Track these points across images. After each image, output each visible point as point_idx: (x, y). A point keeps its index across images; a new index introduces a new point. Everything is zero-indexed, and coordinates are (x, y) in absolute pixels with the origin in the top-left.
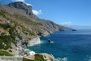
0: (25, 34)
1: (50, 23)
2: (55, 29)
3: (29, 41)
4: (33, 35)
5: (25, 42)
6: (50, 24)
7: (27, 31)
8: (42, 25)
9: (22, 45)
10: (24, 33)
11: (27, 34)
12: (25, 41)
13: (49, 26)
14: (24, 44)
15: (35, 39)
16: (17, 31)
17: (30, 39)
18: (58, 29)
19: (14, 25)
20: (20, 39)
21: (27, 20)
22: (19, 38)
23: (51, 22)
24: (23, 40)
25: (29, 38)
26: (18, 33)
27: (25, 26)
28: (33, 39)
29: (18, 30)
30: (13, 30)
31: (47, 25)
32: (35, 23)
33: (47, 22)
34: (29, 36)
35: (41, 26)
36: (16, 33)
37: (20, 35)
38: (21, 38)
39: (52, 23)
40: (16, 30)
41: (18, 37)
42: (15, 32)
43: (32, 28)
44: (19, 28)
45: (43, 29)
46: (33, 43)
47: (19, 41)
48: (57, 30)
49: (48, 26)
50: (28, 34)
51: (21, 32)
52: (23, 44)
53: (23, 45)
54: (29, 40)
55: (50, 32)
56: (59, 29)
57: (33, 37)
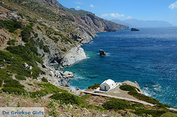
0: (53, 40)
1: (88, 15)
2: (97, 27)
3: (63, 55)
4: (69, 42)
5: (56, 56)
6: (87, 18)
7: (56, 34)
8: (73, 21)
9: (51, 62)
10: (51, 38)
11: (56, 40)
12: (56, 54)
13: (86, 22)
14: (55, 61)
15: (74, 50)
16: (36, 35)
17: (64, 50)
18: (103, 28)
19: (28, 22)
20: (44, 51)
21: (42, 12)
22: (42, 50)
23: (88, 13)
24: (52, 52)
25: (63, 47)
26: (40, 39)
27: (45, 22)
28: (71, 50)
29: (38, 32)
30: (30, 34)
31: (82, 20)
32: (60, 17)
33: (80, 15)
34: (61, 43)
35: (73, 23)
36: (35, 39)
37: (43, 43)
38: (46, 50)
39: (92, 17)
40: (34, 33)
41: (41, 48)
42: (33, 37)
43: (58, 27)
44: (38, 28)
45: (78, 28)
46: (72, 58)
47: (44, 55)
48: (102, 30)
49: (83, 22)
50: (58, 40)
51: (44, 36)
52: (53, 62)
53: (52, 64)
54: (64, 52)
55: (91, 34)
56: (105, 28)
57: (69, 46)
